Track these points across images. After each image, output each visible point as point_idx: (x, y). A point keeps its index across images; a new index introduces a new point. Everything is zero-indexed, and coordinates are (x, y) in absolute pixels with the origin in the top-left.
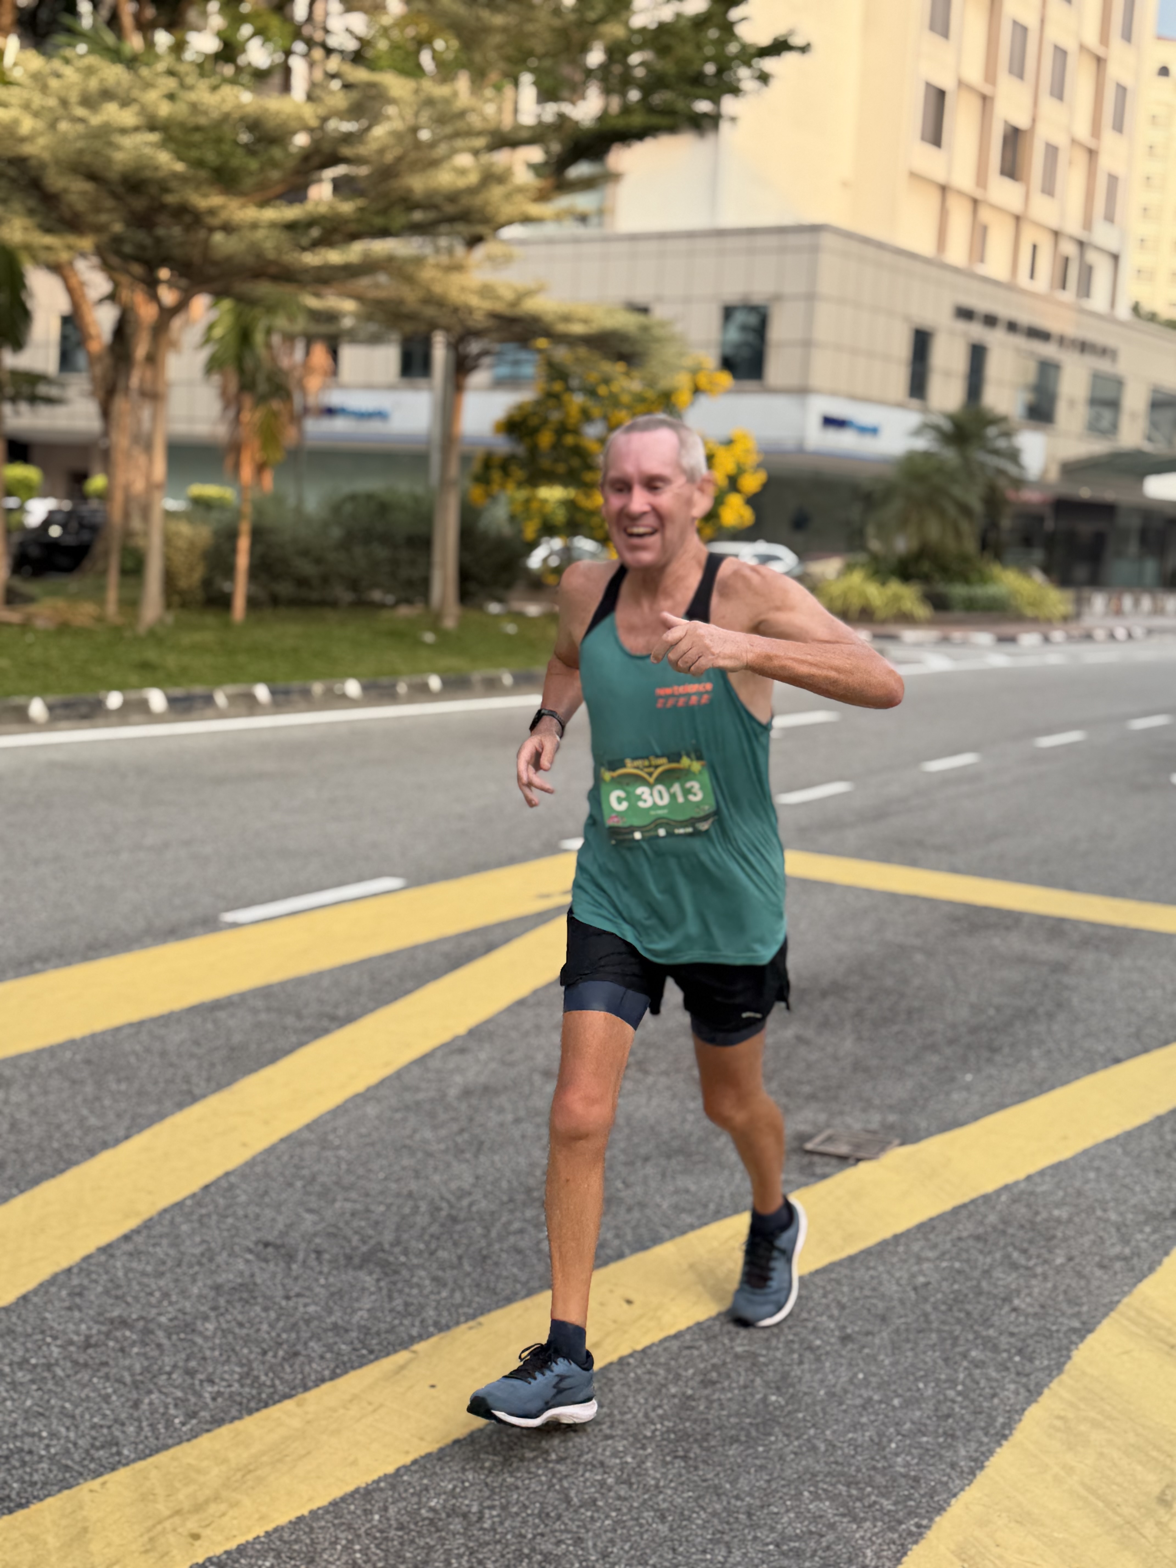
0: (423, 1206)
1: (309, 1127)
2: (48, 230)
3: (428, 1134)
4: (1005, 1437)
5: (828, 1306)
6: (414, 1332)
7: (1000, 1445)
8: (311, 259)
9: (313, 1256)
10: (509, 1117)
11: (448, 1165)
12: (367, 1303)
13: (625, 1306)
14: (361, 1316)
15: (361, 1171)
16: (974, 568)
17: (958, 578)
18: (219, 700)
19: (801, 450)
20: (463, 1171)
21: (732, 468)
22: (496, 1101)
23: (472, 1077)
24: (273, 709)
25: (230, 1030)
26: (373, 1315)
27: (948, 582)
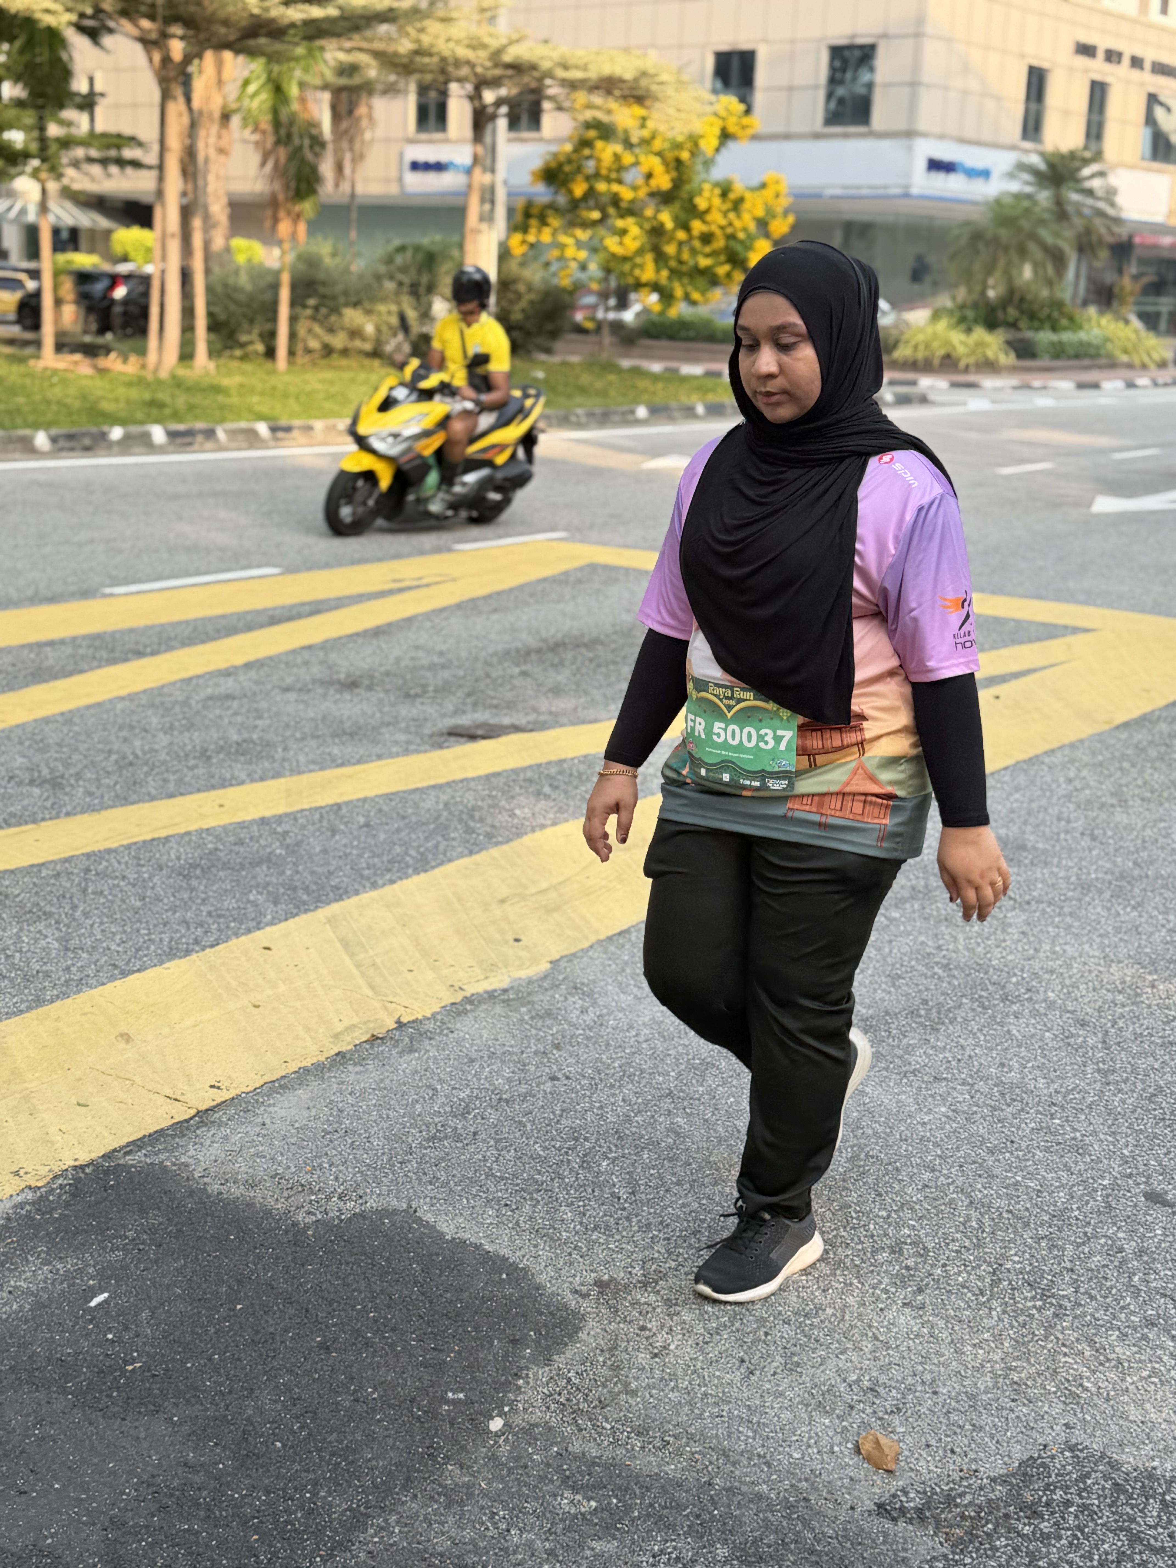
0: (114, 757)
1: (62, 714)
3: (155, 720)
4: (426, 871)
5: (369, 811)
6: (47, 816)
7: (418, 874)
9: (6, 779)
10: (230, 712)
11: (154, 736)
12: (26, 802)
13: (217, 808)
14: (16, 808)
15: (83, 738)
16: (1062, 314)
17: (1047, 326)
18: (221, 434)
19: (907, 196)
20: (163, 740)
21: (760, 212)
22: (228, 703)
23: (222, 690)
24: (272, 443)
25: (47, 658)
26: (25, 808)
27: (1037, 329)
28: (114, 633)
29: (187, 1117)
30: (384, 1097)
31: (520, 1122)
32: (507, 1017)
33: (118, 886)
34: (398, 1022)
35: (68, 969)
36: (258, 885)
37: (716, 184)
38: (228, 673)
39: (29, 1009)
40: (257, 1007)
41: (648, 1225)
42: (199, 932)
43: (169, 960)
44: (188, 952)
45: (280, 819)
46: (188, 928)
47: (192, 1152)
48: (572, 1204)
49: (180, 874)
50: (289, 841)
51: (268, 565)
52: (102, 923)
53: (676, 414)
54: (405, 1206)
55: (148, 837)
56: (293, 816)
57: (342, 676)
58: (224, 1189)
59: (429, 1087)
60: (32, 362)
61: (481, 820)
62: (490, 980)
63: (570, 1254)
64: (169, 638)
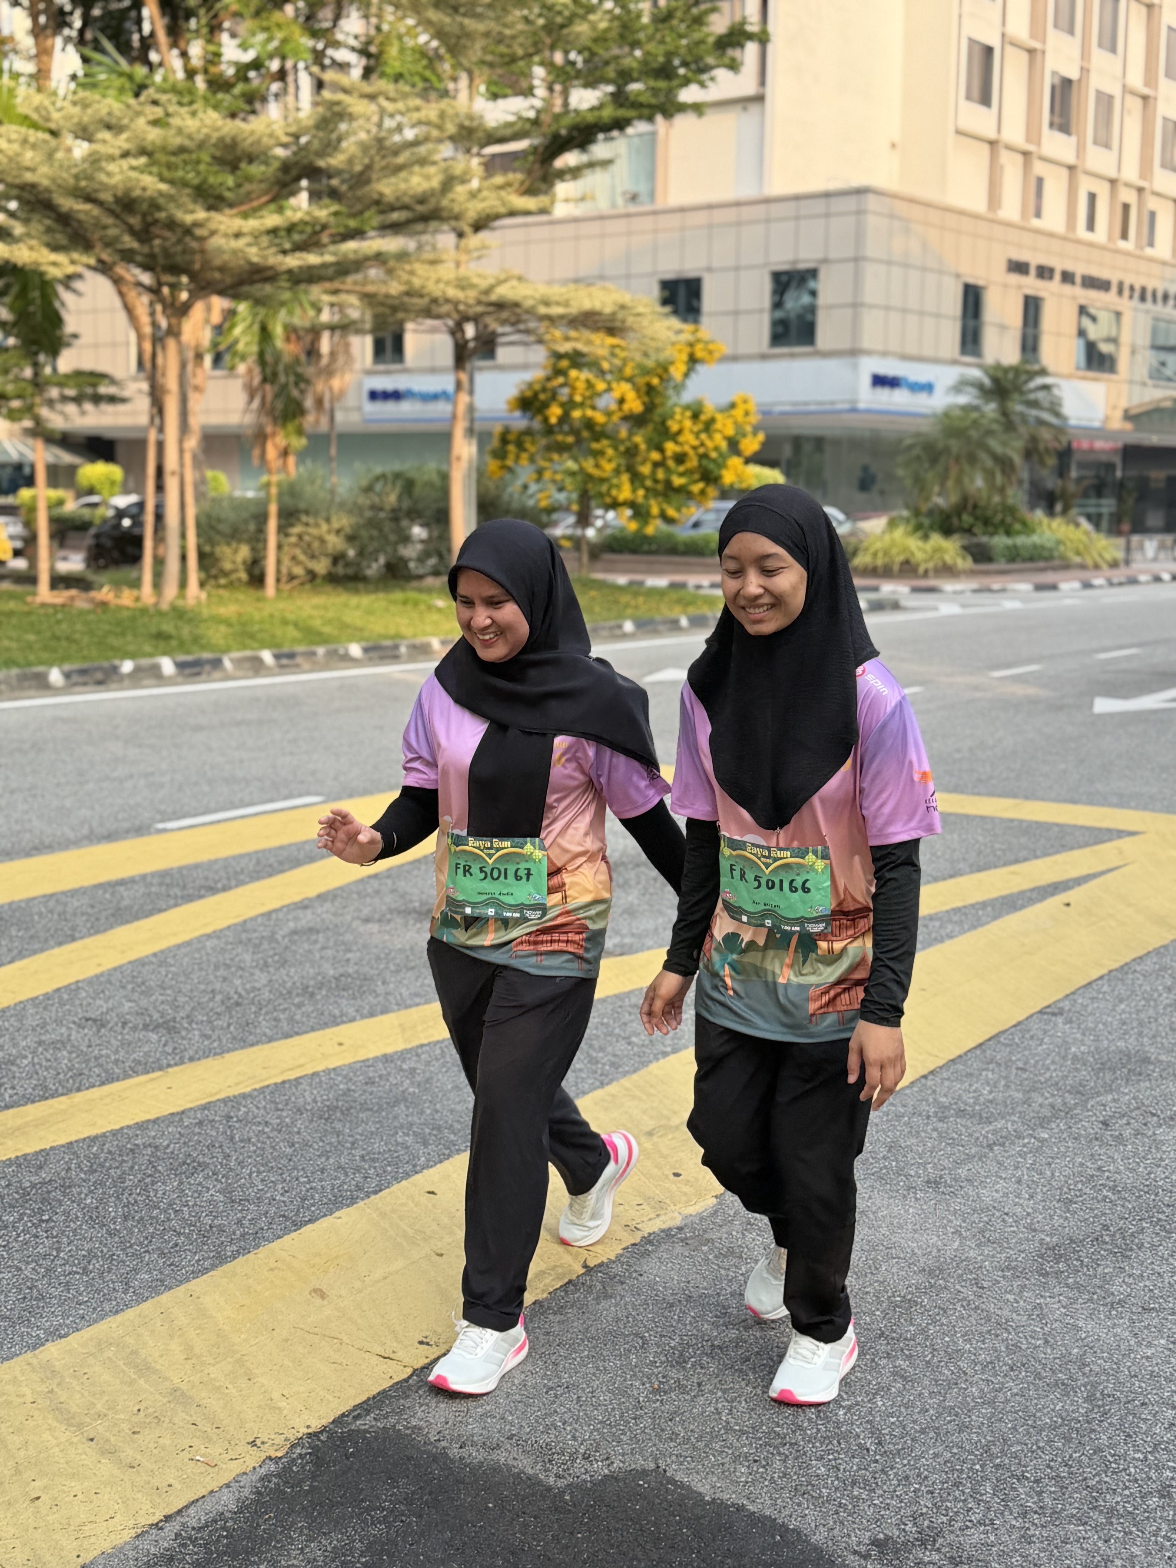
0: (218, 998)
1: (155, 955)
2: (55, 248)
3: (247, 957)
6: (172, 1062)
8: (293, 261)
9: (120, 1025)
10: (318, 946)
11: (252, 974)
13: (338, 1047)
14: (138, 1055)
15: (182, 979)
16: (1016, 519)
17: (1001, 531)
18: (227, 663)
19: (854, 410)
20: (261, 979)
21: (730, 431)
22: (314, 937)
23: (303, 923)
24: (277, 670)
25: (122, 897)
26: (147, 1054)
27: (992, 534)
28: (181, 869)
29: (405, 1376)
30: (595, 1347)
31: (741, 1371)
32: (691, 1256)
33: (262, 1132)
34: (585, 1266)
35: (239, 1222)
36: (402, 1127)
37: (687, 407)
38: (304, 905)
39: (214, 1267)
40: (441, 1255)
41: (907, 1478)
42: (358, 1177)
43: (338, 1209)
44: (353, 1201)
45: (402, 1055)
46: (346, 1175)
47: (420, 1414)
48: (821, 1458)
49: (321, 1117)
50: (418, 1079)
51: (308, 794)
52: (259, 1172)
53: (661, 628)
54: (652, 1466)
55: (279, 1080)
56: (415, 1052)
57: (417, 904)
58: (464, 1452)
59: (636, 1335)
60: (29, 599)
61: (602, 1049)
62: (662, 1218)
63: (837, 1513)
64: (236, 873)
